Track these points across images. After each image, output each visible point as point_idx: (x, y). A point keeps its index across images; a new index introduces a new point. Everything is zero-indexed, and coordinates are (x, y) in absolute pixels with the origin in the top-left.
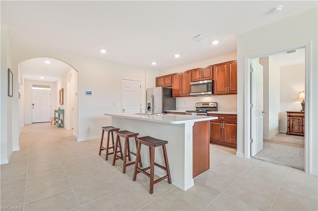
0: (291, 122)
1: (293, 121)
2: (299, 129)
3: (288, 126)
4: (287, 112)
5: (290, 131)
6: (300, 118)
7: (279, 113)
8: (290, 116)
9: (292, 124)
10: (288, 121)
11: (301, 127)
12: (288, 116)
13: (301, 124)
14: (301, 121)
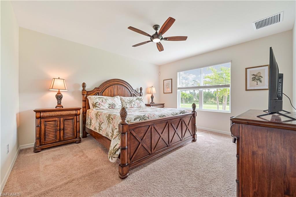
0: (43, 127)
1: (45, 125)
2: (56, 136)
3: (38, 136)
4: (35, 111)
5: (40, 145)
6: (57, 119)
7: (17, 114)
8: (40, 118)
9: (45, 131)
10: (38, 126)
11: (58, 132)
12: (37, 118)
13: (58, 128)
14: (59, 123)
